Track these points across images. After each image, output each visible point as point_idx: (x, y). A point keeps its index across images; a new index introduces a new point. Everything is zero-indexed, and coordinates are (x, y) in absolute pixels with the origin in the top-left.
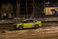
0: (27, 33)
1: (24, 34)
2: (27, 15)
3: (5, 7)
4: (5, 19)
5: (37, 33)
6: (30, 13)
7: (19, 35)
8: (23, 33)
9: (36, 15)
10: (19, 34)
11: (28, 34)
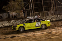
0: (44, 36)
1: (41, 38)
2: (44, 12)
3: (13, 4)
4: (15, 19)
5: (58, 35)
6: (48, 9)
7: (33, 39)
8: (40, 36)
9: (56, 11)
10: (34, 37)
11: (47, 37)
